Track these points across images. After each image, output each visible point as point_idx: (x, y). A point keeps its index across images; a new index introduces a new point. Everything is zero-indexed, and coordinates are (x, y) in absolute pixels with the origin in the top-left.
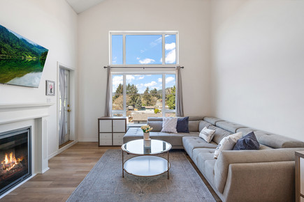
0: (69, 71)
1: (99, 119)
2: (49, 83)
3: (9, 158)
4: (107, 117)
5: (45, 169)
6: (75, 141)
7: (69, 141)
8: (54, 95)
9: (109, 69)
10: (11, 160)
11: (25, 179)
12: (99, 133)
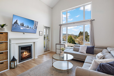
0: (49, 28)
1: (56, 44)
2: (40, 32)
3: (25, 53)
4: (60, 44)
5: (36, 57)
6: (51, 51)
7: (49, 50)
8: (42, 35)
9: (61, 25)
10: (26, 53)
11: (30, 59)
12: (56, 49)
